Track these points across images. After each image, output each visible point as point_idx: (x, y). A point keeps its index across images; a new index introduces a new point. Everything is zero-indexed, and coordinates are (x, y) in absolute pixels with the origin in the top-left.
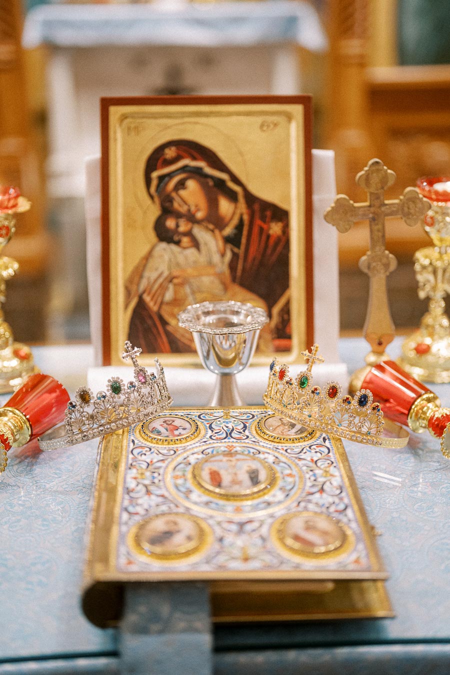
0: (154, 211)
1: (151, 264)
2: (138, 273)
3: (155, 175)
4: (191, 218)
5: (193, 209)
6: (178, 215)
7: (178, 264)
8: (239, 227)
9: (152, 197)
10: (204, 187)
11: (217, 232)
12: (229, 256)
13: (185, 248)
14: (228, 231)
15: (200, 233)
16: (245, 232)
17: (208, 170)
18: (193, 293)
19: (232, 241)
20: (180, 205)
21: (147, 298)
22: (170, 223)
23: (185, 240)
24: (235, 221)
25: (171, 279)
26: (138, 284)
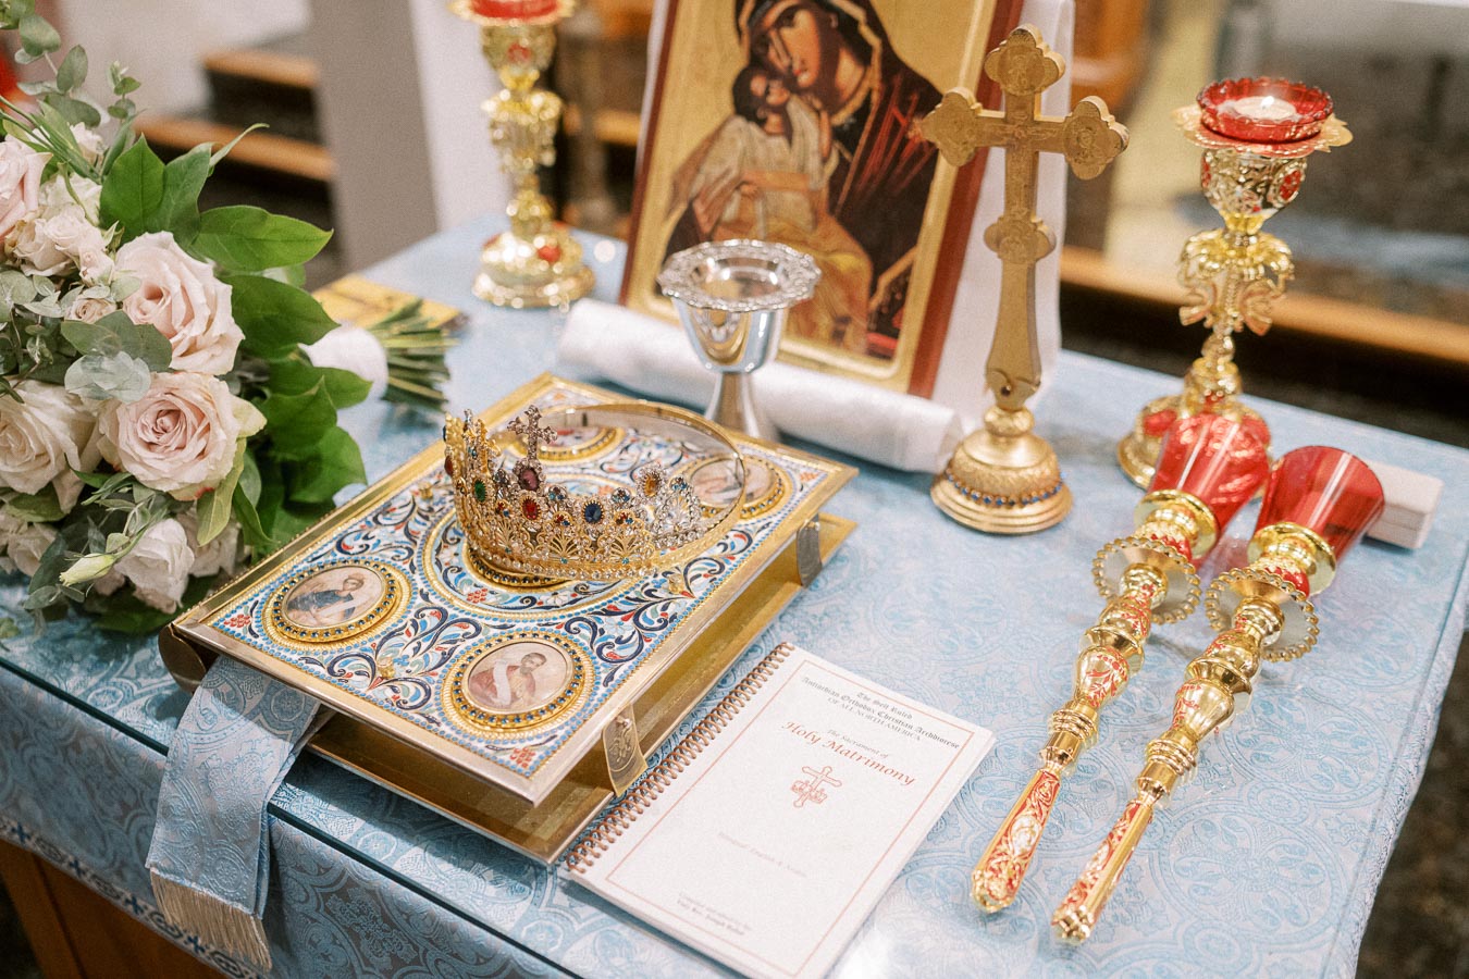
0: (738, 59)
2: (694, 162)
4: (791, 84)
5: (797, 66)
7: (754, 161)
8: (861, 114)
9: (739, 31)
10: (822, 26)
11: (824, 116)
12: (833, 163)
13: (770, 134)
14: (843, 117)
15: (800, 114)
16: (868, 127)
18: (767, 216)
19: (845, 137)
20: (778, 56)
21: (699, 208)
22: (758, 85)
23: (774, 120)
24: (856, 103)
25: (739, 184)
26: (692, 180)
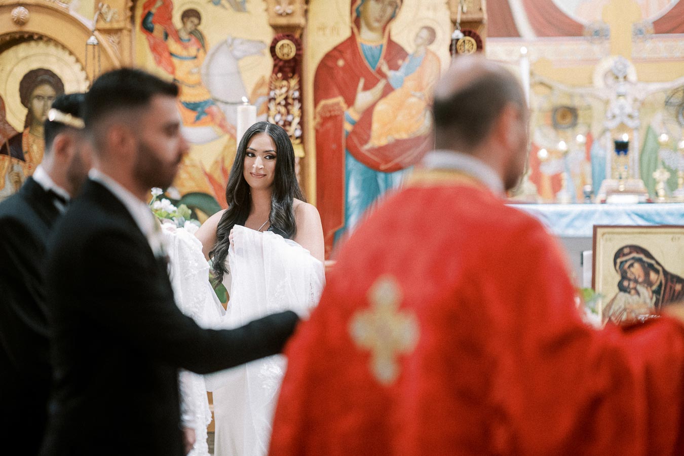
0: (618, 278)
1: (616, 302)
2: (609, 306)
3: (619, 261)
4: (636, 281)
5: (637, 277)
6: (629, 280)
7: (629, 303)
8: (660, 286)
9: (617, 271)
10: (643, 267)
11: (649, 288)
12: (654, 299)
13: (632, 295)
14: (655, 287)
15: (640, 288)
16: (663, 288)
17: (645, 259)
19: (657, 292)
20: (630, 275)
21: (613, 319)
22: (626, 283)
23: (633, 292)
24: (658, 283)
25: (625, 310)
26: (609, 311)
